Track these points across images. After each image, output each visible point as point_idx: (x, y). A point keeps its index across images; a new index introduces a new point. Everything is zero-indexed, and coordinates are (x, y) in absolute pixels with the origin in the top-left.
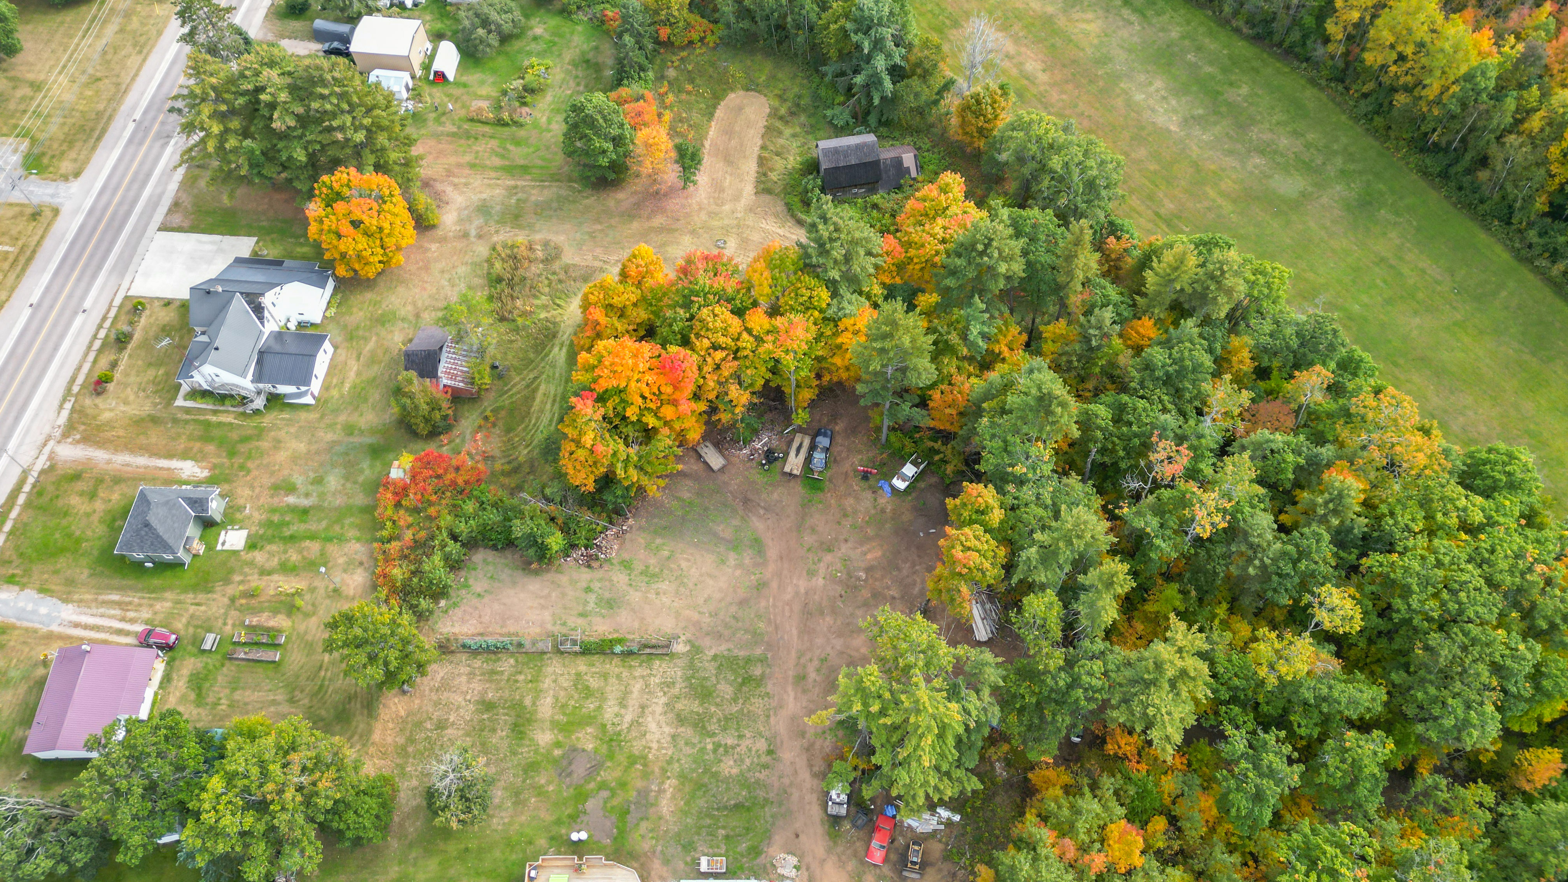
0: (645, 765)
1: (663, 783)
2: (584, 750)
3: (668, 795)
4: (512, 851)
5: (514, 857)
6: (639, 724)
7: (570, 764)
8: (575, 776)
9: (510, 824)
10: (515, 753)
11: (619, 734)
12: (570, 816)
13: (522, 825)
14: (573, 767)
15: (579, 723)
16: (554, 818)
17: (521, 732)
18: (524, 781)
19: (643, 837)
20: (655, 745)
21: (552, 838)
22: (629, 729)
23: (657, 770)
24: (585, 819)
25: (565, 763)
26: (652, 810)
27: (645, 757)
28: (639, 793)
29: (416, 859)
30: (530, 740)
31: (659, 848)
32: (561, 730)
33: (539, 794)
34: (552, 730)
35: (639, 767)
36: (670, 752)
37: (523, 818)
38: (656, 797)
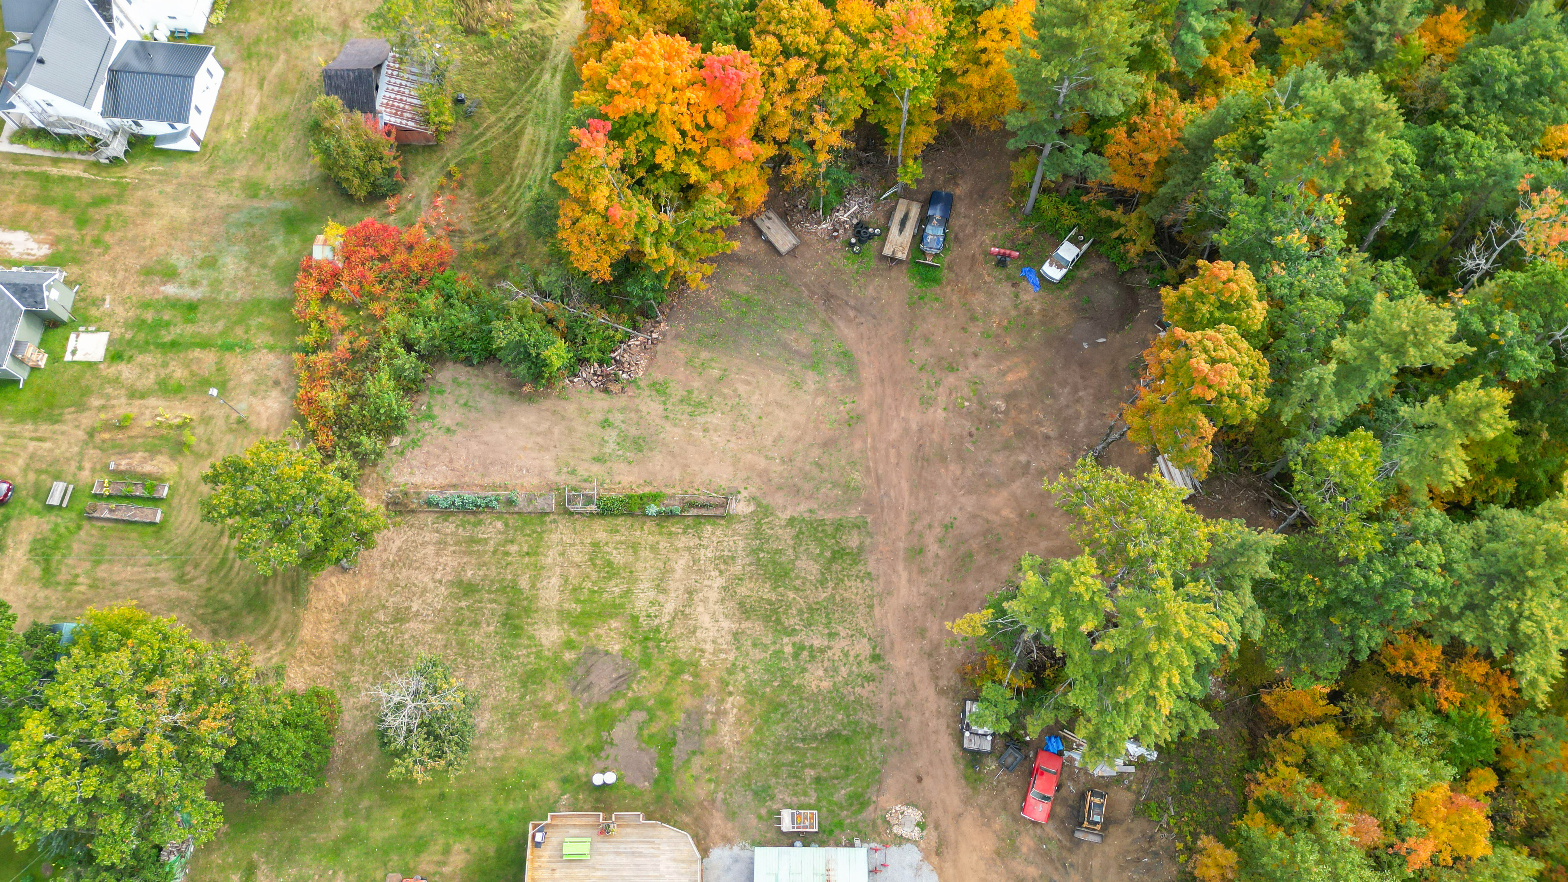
0: (696, 675)
1: (723, 700)
2: (607, 653)
3: (731, 718)
4: (507, 799)
5: (511, 806)
6: (686, 616)
7: (588, 672)
8: (596, 690)
9: (504, 759)
10: (507, 658)
11: (657, 630)
12: (589, 748)
13: (520, 761)
14: (592, 678)
15: (599, 615)
16: (566, 751)
17: (516, 627)
18: (523, 697)
19: (696, 779)
20: (709, 647)
21: (565, 780)
22: (671, 623)
23: (713, 682)
24: (612, 752)
25: (580, 672)
26: (708, 740)
27: (696, 664)
28: (689, 715)
29: (369, 809)
30: (531, 638)
31: (720, 795)
32: (573, 624)
33: (545, 716)
34: (560, 624)
35: (686, 677)
36: (731, 657)
37: (523, 751)
38: (714, 722)
